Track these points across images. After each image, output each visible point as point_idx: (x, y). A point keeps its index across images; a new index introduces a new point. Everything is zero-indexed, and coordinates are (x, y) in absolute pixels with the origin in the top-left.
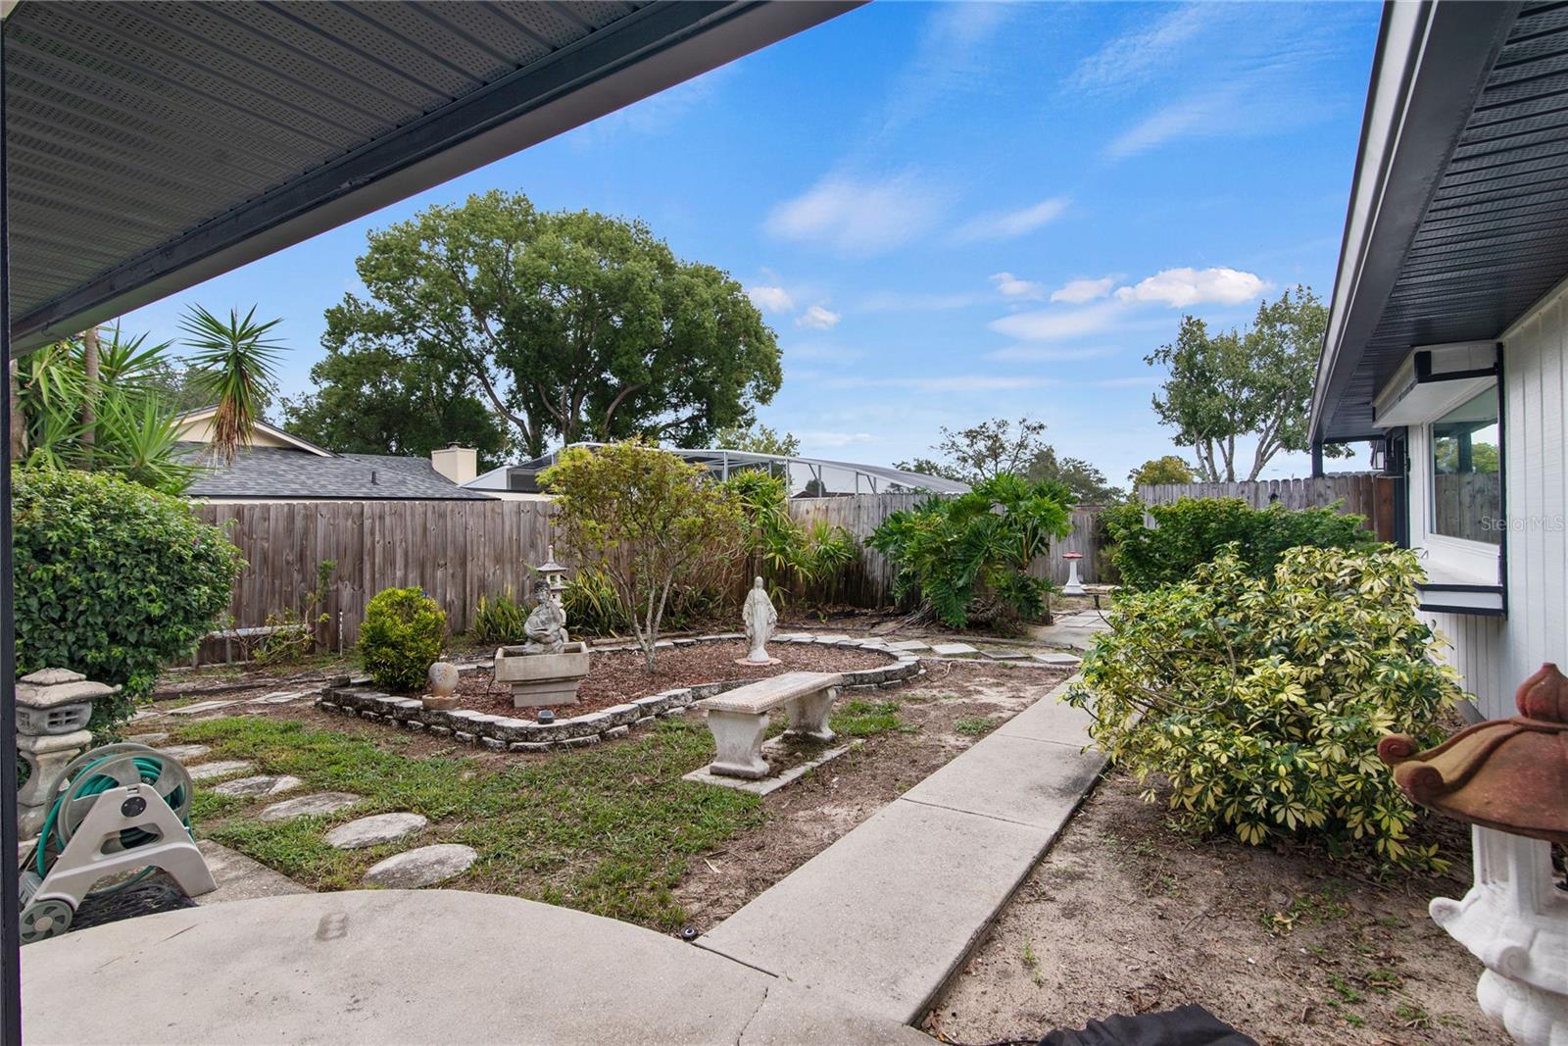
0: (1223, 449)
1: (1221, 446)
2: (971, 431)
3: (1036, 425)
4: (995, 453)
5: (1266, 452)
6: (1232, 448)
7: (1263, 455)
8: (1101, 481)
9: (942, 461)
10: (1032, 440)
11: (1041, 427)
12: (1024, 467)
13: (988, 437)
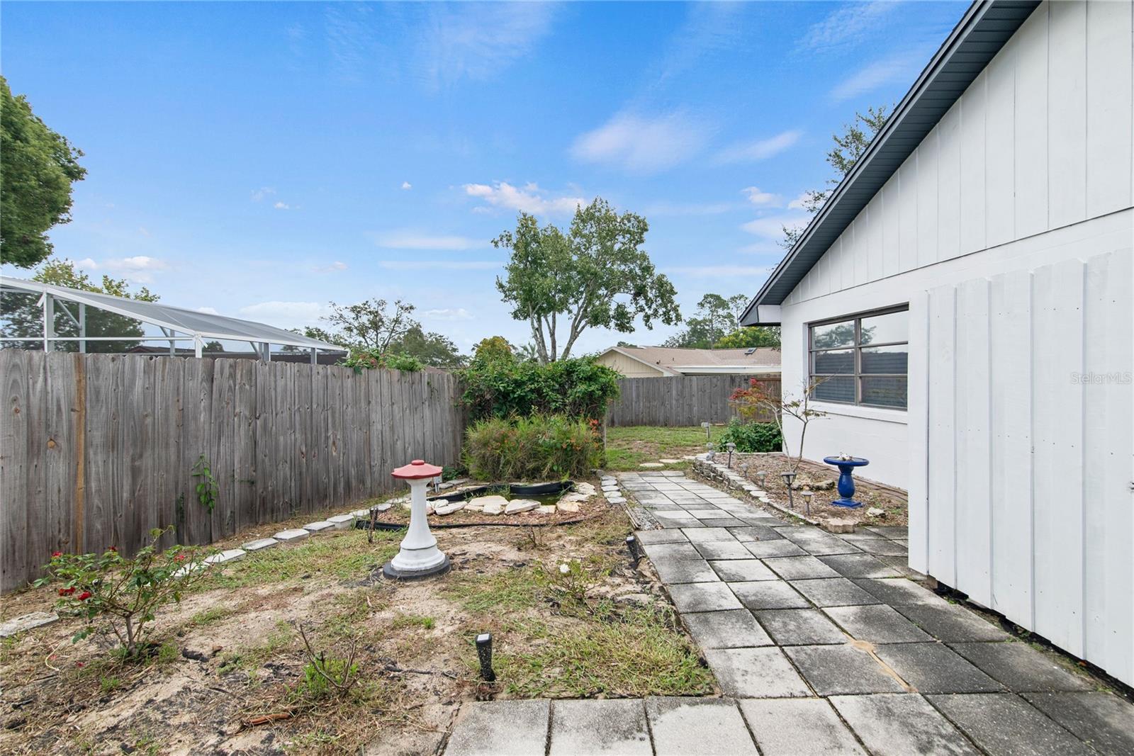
0: (548, 323)
1: (547, 320)
2: (355, 307)
3: (407, 306)
4: (376, 325)
5: (578, 326)
6: (554, 322)
7: (576, 329)
8: (455, 350)
9: (332, 330)
10: (405, 316)
11: (412, 308)
12: (399, 338)
13: (370, 312)
